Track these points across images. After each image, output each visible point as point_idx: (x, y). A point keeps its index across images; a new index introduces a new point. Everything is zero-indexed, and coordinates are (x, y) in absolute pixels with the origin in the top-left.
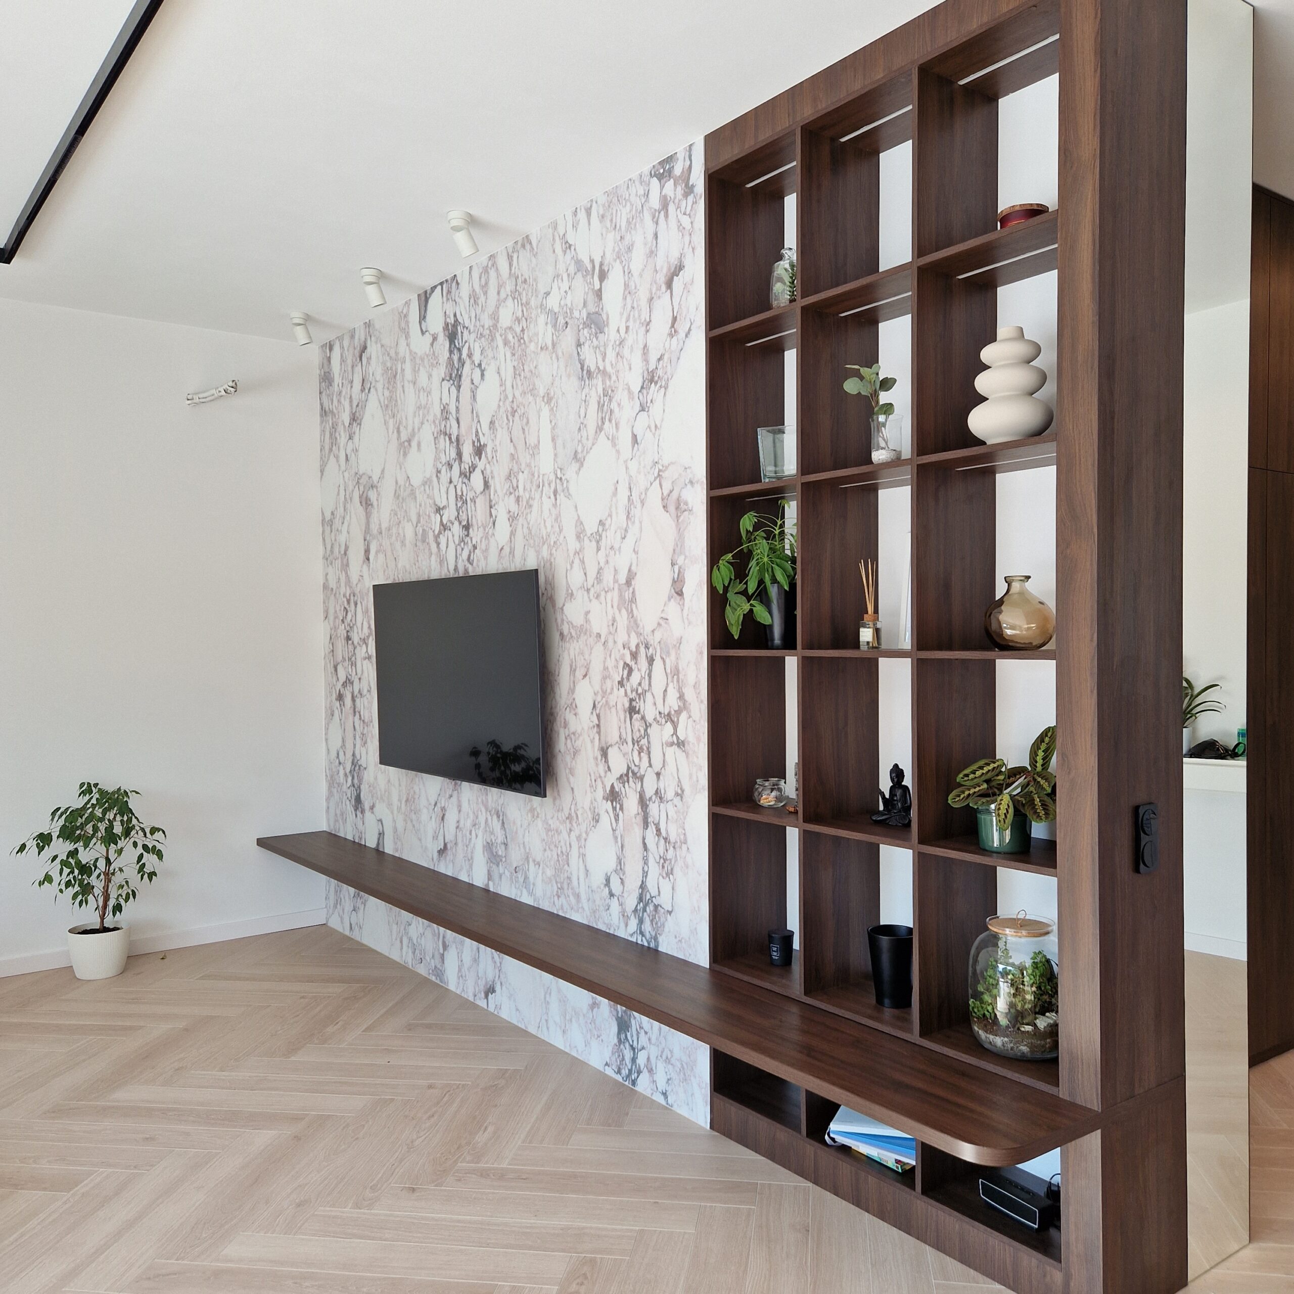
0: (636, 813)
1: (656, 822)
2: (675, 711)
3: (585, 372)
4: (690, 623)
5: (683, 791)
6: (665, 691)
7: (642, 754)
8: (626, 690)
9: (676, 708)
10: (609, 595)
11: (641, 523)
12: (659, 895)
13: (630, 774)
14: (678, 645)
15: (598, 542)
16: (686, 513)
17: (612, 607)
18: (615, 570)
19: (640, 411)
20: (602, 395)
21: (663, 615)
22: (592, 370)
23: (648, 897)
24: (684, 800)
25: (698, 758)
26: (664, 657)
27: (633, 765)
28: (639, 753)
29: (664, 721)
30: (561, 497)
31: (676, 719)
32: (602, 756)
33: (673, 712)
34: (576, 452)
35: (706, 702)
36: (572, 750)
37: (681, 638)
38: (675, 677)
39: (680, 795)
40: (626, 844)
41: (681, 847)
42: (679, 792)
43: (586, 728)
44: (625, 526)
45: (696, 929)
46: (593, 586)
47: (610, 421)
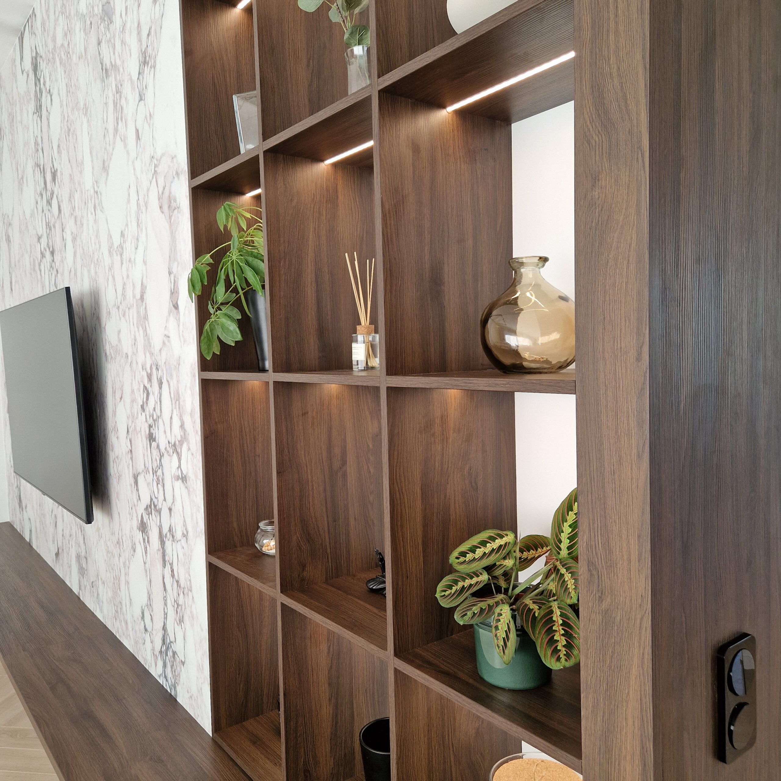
0: (157, 548)
1: (171, 562)
2: (179, 441)
3: (104, 71)
4: (185, 341)
5: (187, 532)
6: (171, 418)
7: (159, 485)
8: (146, 415)
9: (179, 439)
10: (131, 310)
11: (146, 229)
12: (175, 642)
13: (153, 507)
14: (177, 366)
15: (121, 255)
16: (176, 211)
17: (134, 325)
18: (133, 285)
19: (139, 101)
20: (115, 93)
21: (166, 333)
22: (108, 68)
23: (168, 641)
24: (188, 542)
25: (196, 496)
26: (169, 379)
27: (154, 497)
28: (157, 484)
29: (171, 452)
30: (98, 212)
31: (179, 451)
32: (134, 483)
33: (177, 442)
34: (104, 160)
35: (199, 433)
36: (117, 475)
37: (179, 357)
38: (177, 402)
39: (185, 535)
40: (152, 579)
41: (188, 595)
42: (185, 533)
43: (124, 453)
44: (136, 235)
45: (201, 689)
46: (121, 303)
47: (122, 120)
